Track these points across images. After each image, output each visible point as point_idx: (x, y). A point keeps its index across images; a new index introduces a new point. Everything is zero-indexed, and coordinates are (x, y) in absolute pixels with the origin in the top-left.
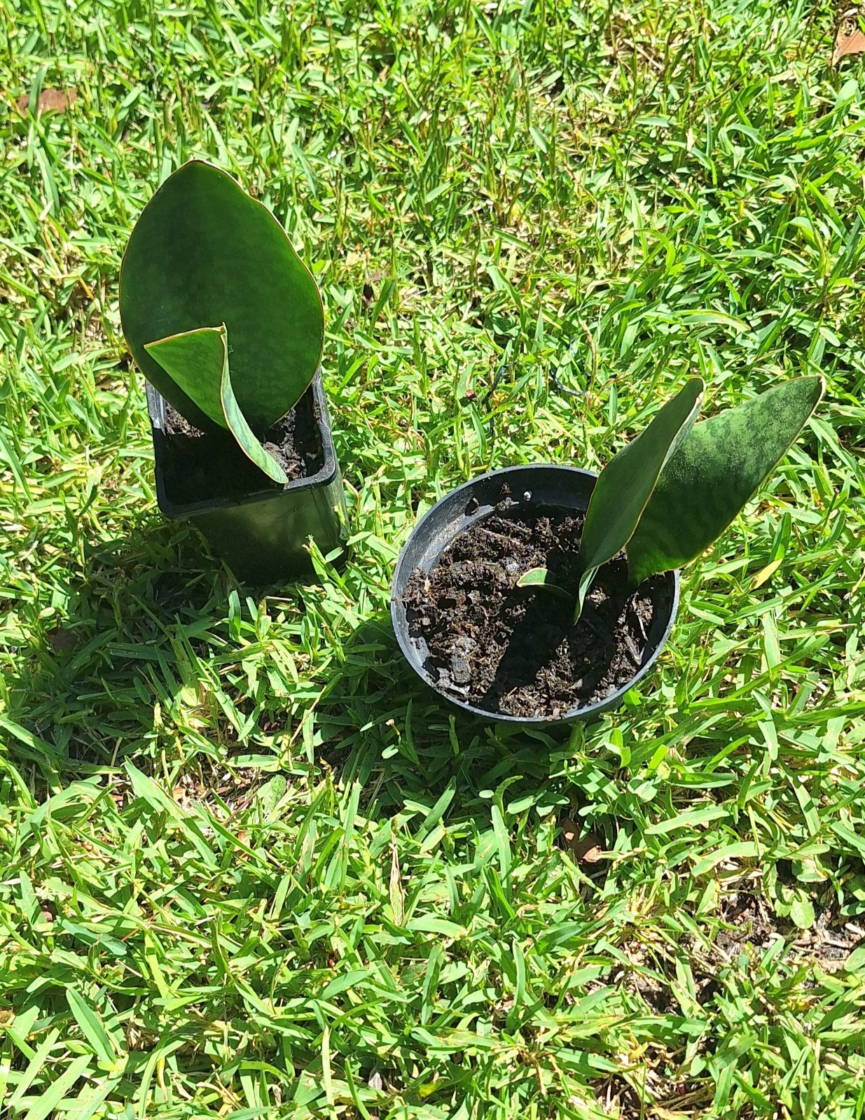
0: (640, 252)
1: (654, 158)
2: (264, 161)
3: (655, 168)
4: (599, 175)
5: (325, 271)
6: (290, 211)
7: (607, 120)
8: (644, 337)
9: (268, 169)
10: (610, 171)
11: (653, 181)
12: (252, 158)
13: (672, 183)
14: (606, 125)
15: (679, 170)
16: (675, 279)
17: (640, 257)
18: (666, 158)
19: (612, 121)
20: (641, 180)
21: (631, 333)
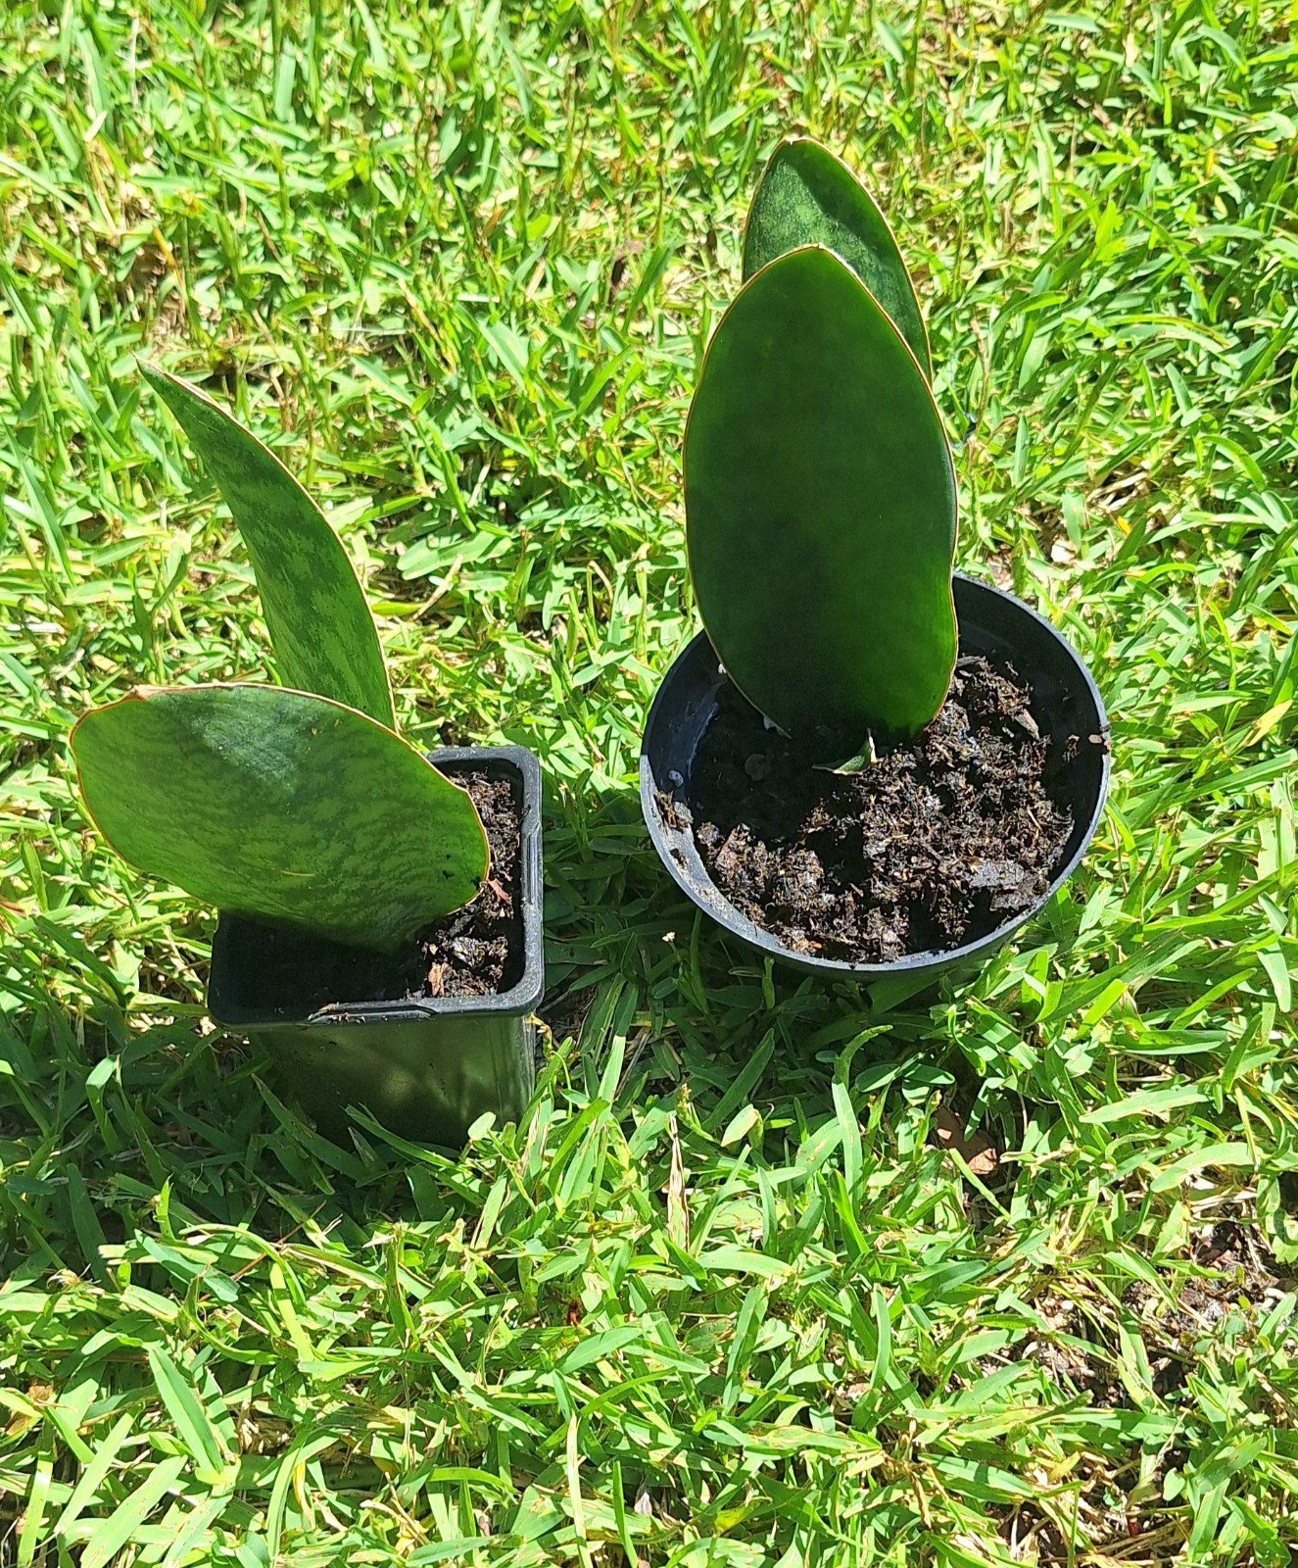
0: (1048, 227)
1: (1068, 81)
2: (445, 64)
3: (1069, 95)
4: (981, 104)
5: (549, 233)
6: (489, 142)
7: (992, 19)
8: (1056, 358)
9: (451, 78)
10: (1000, 99)
11: (1067, 116)
12: (427, 56)
13: (1098, 121)
14: (992, 27)
15: (1108, 102)
16: (1106, 269)
17: (1048, 234)
18: (1088, 82)
19: (1001, 22)
20: (1049, 114)
21: (1036, 351)
